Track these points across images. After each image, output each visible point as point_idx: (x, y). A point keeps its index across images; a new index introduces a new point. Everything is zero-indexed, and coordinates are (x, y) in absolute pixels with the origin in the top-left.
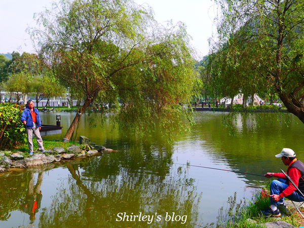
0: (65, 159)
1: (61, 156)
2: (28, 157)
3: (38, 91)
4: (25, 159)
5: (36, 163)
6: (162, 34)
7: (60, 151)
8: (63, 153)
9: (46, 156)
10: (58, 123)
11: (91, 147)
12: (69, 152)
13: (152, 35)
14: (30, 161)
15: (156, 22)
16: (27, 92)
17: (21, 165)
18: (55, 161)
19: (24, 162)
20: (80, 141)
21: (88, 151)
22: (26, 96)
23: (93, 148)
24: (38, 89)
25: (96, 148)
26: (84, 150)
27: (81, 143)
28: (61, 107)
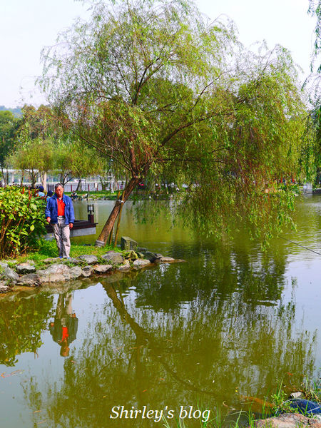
0: (98, 273)
1: (92, 268)
2: (42, 269)
3: (64, 167)
4: (37, 272)
5: (54, 279)
6: (253, 66)
7: (90, 260)
8: (94, 264)
9: (69, 267)
10: (91, 217)
11: (138, 255)
12: (104, 262)
13: (235, 68)
14: (45, 276)
15: (242, 45)
16: (46, 169)
17: (31, 281)
18: (82, 276)
19: (36, 277)
20: (122, 245)
21: (134, 260)
22: (46, 174)
23: (142, 255)
24: (64, 163)
25: (147, 256)
26: (127, 259)
27: (123, 248)
28: (100, 193)
